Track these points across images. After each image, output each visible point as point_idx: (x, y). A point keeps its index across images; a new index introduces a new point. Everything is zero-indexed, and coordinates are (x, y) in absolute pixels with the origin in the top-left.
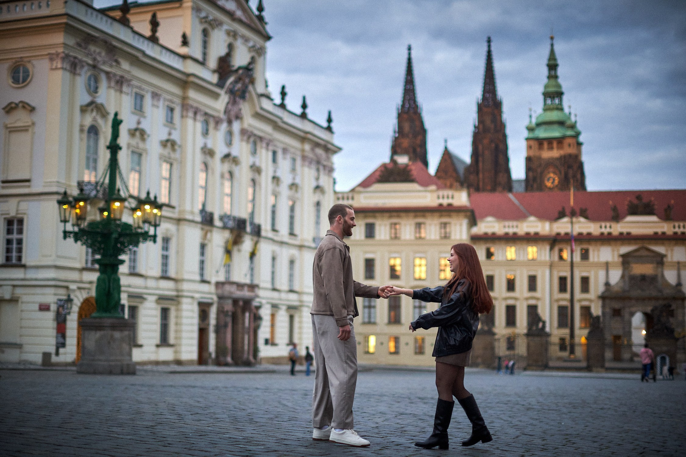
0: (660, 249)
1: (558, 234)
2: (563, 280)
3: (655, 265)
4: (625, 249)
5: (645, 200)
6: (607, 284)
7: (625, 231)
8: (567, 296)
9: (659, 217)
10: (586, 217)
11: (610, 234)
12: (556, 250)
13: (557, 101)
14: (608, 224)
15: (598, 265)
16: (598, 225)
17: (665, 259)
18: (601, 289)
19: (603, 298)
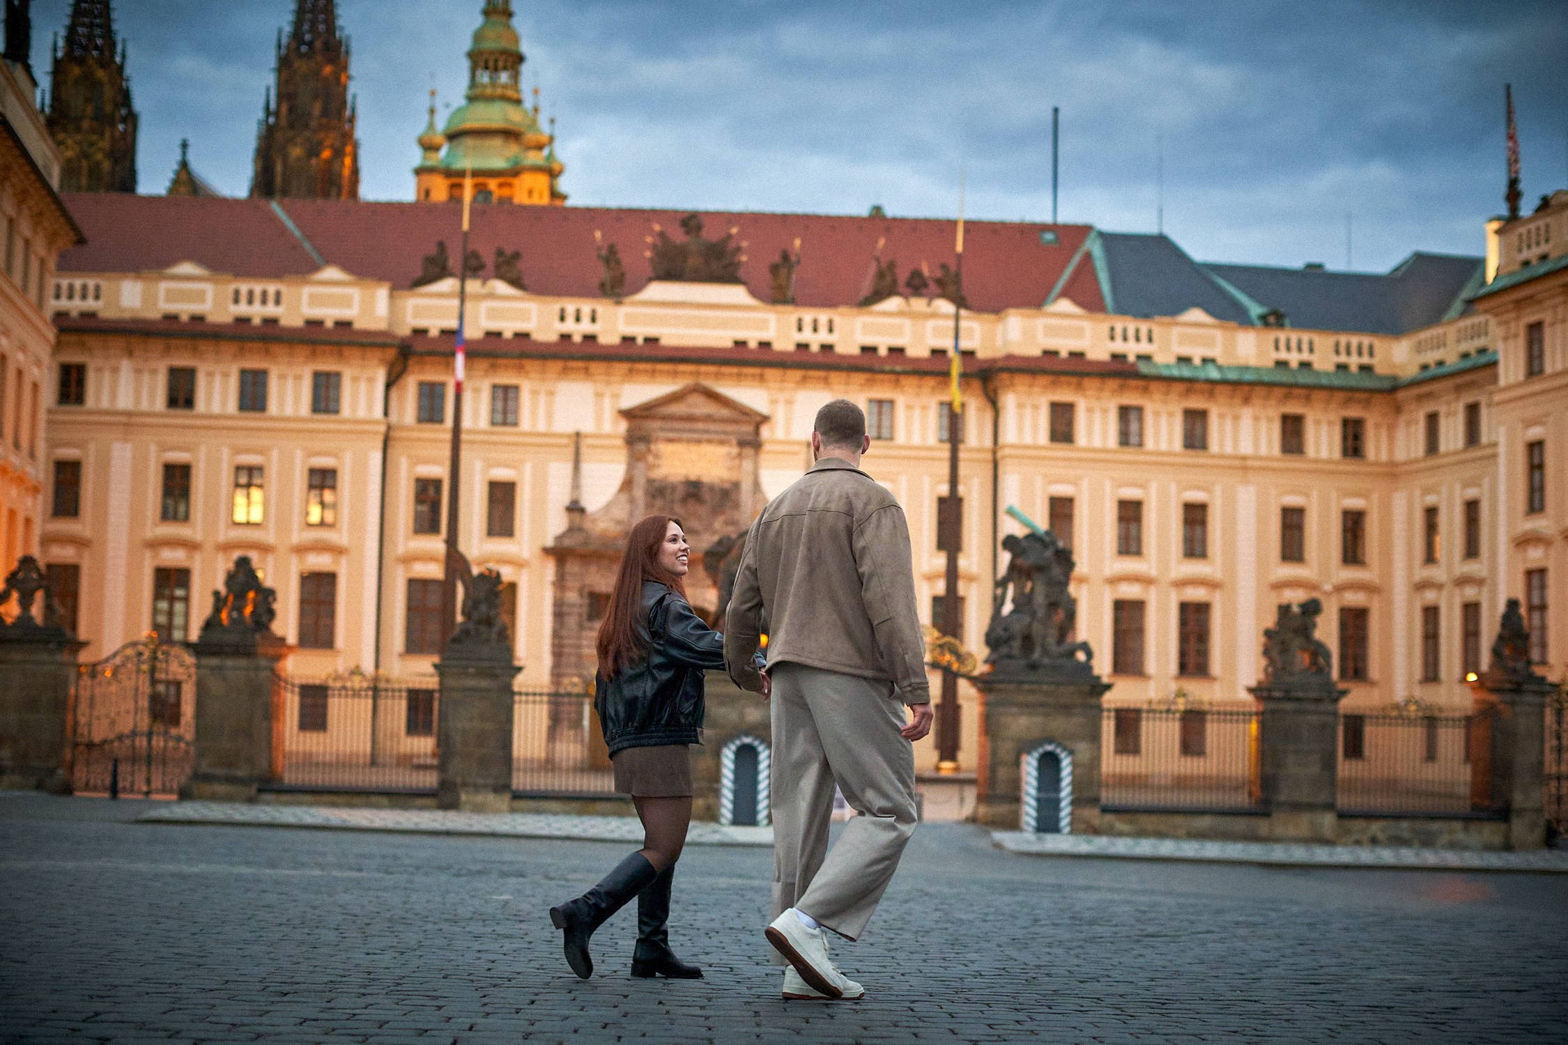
0: (750, 395)
1: (420, 333)
2: (427, 491)
3: (735, 450)
4: (640, 392)
5: (711, 234)
6: (575, 508)
7: (640, 332)
8: (437, 545)
9: (754, 293)
10: (516, 283)
11: (590, 338)
12: (410, 385)
13: (504, 77)
14: (586, 307)
15: (544, 442)
16: (553, 306)
17: (765, 432)
18: (556, 525)
19: (559, 554)
